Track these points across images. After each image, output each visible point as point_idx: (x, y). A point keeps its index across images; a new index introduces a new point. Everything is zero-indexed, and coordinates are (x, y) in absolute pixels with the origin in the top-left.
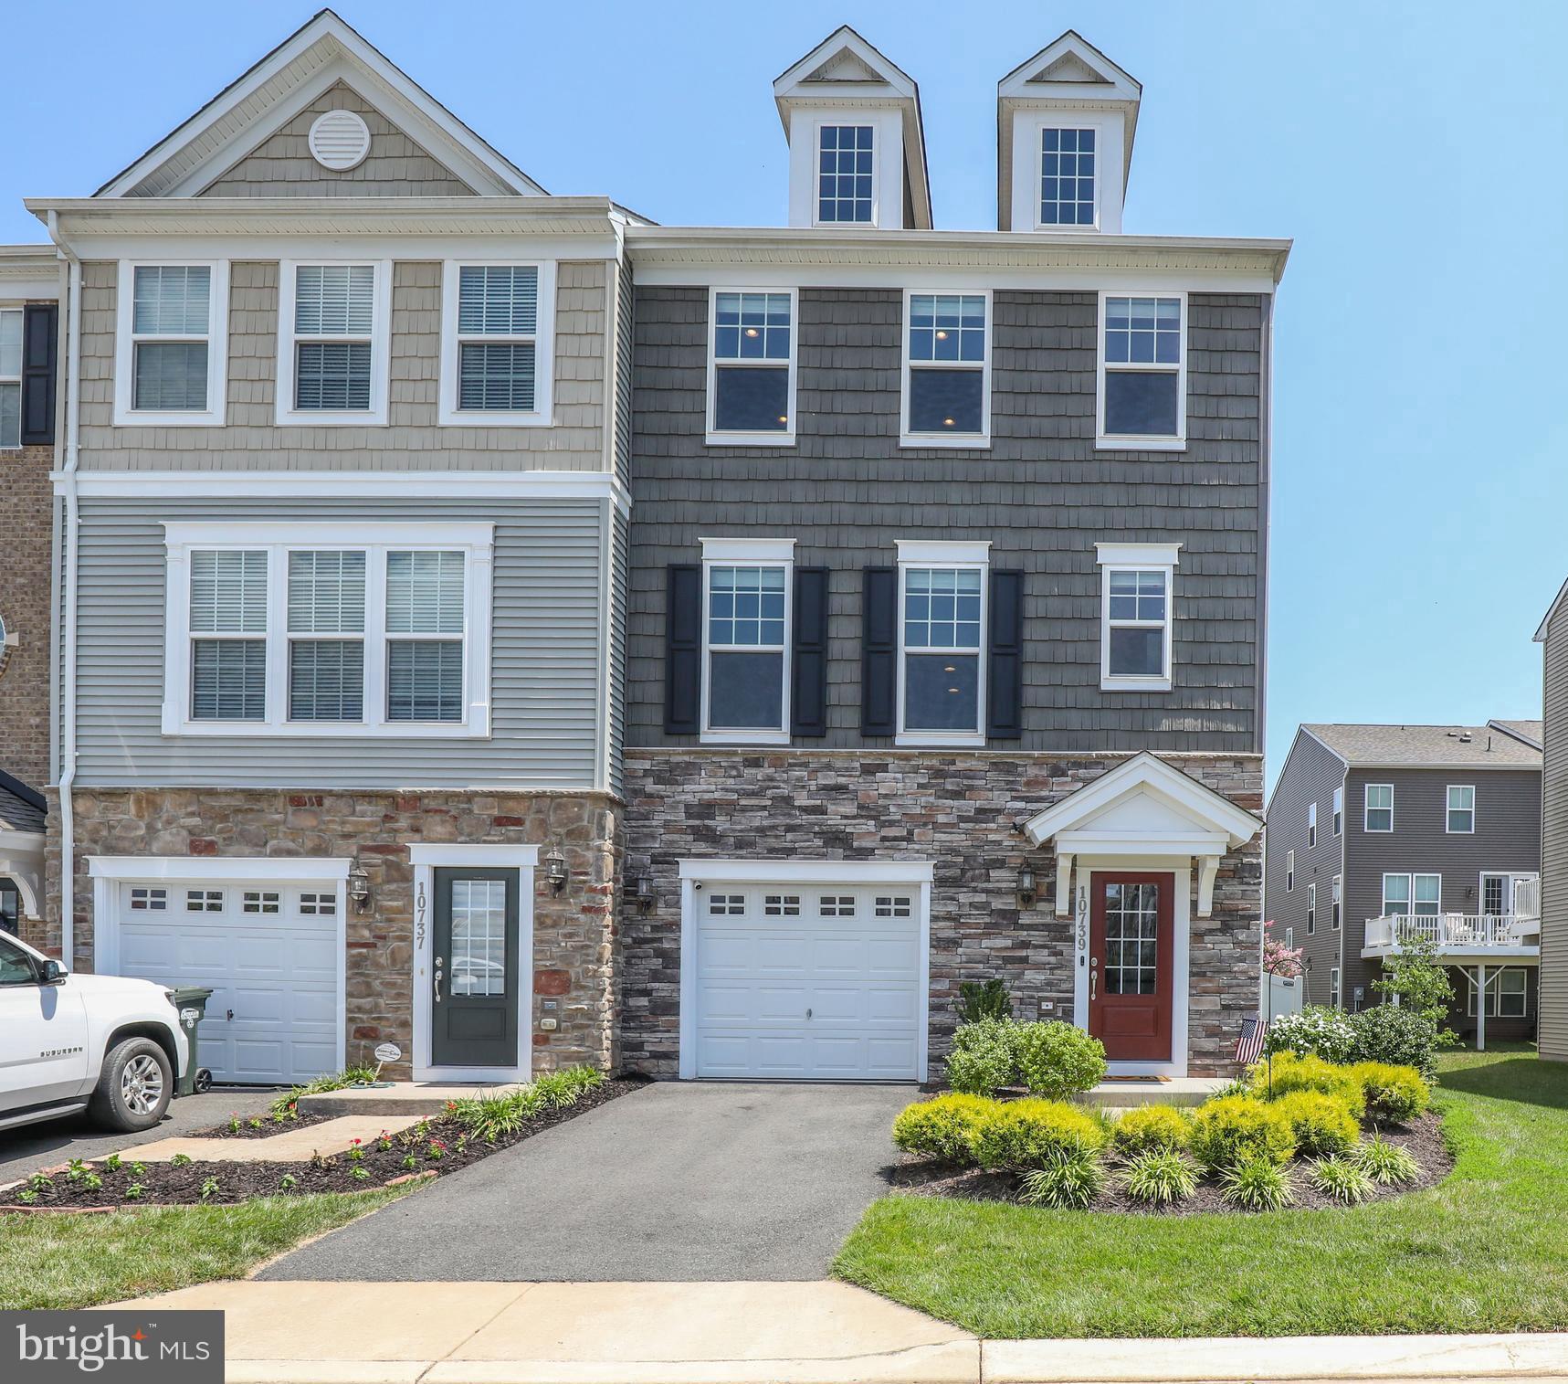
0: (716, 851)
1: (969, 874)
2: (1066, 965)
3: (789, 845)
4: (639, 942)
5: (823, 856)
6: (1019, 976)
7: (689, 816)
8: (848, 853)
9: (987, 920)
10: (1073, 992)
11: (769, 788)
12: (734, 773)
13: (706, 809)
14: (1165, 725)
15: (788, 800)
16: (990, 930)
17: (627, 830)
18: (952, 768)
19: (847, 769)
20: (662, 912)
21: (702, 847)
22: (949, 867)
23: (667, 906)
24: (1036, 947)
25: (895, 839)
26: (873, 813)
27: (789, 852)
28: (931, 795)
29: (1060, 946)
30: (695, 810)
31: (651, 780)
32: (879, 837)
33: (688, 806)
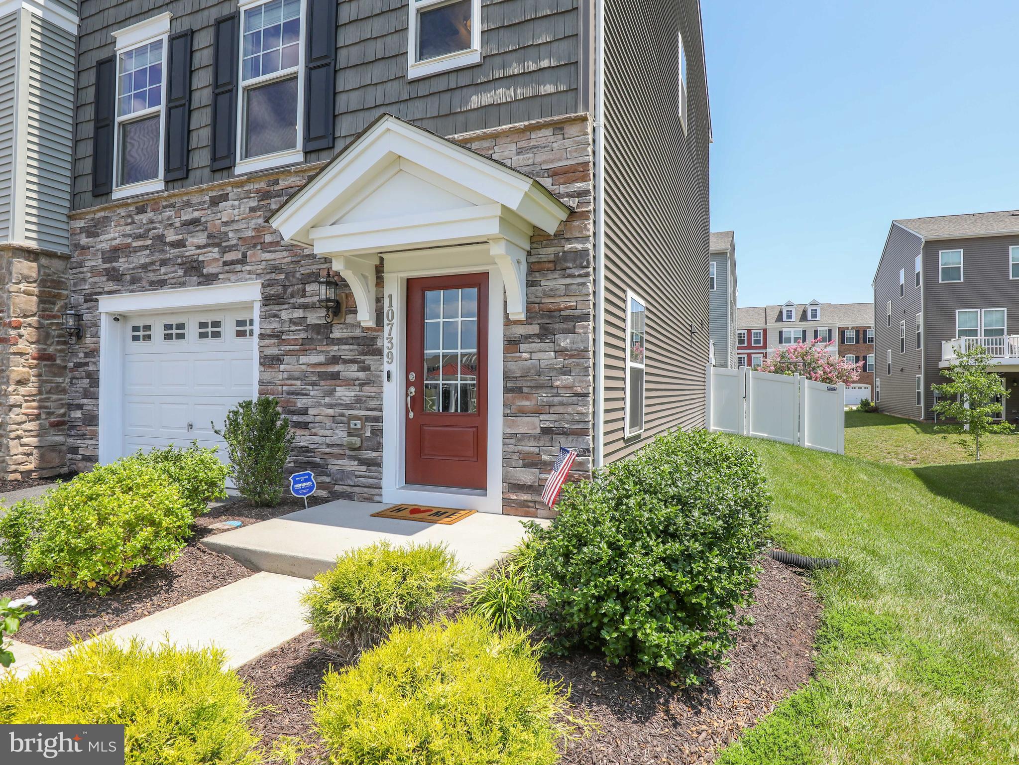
0: (119, 288)
1: (290, 290)
2: (373, 381)
3: (163, 277)
4: (78, 365)
5: (183, 284)
6: (331, 393)
7: (104, 262)
8: (201, 280)
9: (303, 335)
10: (381, 410)
11: (150, 230)
12: (129, 220)
13: (113, 254)
14: (475, 101)
15: (161, 238)
16: (306, 346)
17: (71, 277)
18: (277, 188)
19: (200, 204)
20: (88, 340)
21: (110, 286)
22: (273, 285)
23: (93, 336)
24: (346, 362)
25: (232, 263)
26: (217, 241)
27: (161, 284)
28: (259, 217)
29: (369, 360)
30: (107, 255)
31: (84, 235)
32: (221, 263)
33: (103, 253)
